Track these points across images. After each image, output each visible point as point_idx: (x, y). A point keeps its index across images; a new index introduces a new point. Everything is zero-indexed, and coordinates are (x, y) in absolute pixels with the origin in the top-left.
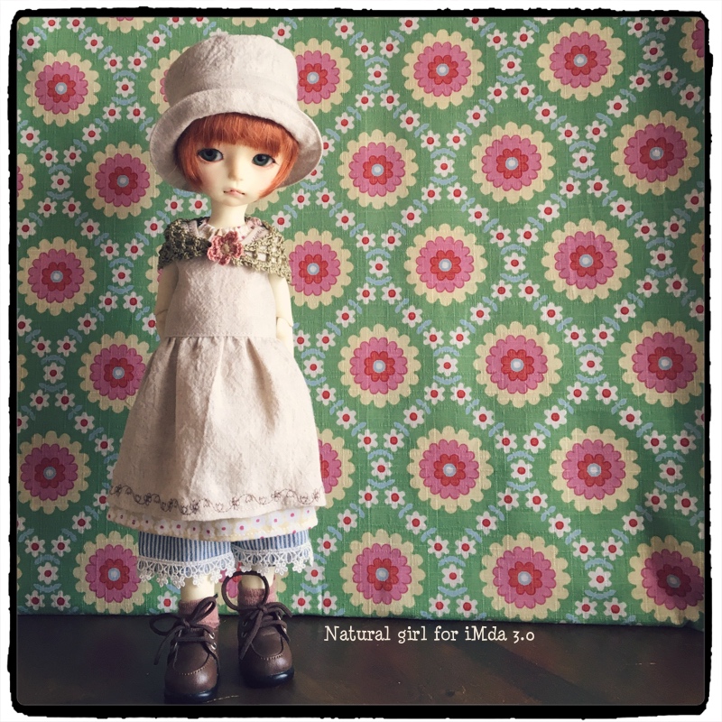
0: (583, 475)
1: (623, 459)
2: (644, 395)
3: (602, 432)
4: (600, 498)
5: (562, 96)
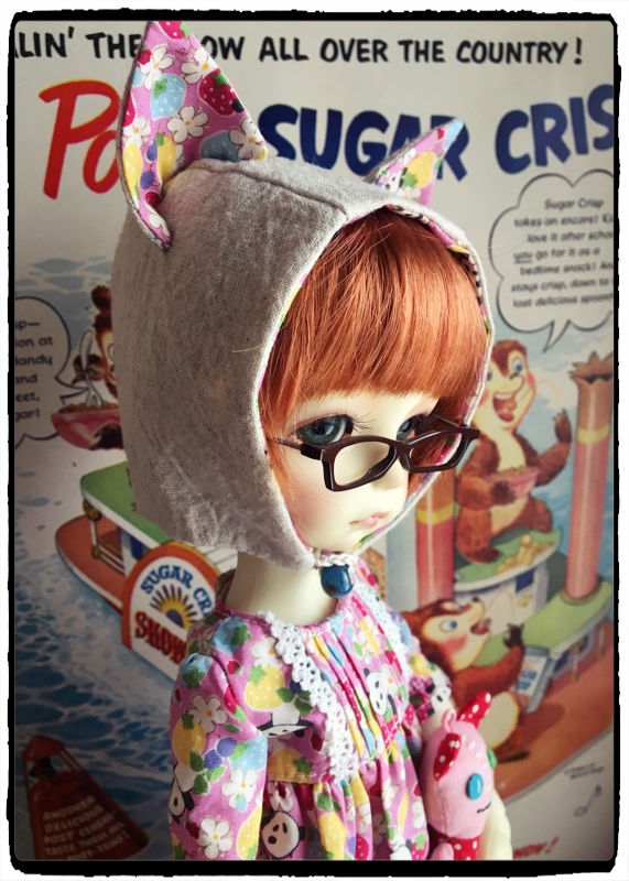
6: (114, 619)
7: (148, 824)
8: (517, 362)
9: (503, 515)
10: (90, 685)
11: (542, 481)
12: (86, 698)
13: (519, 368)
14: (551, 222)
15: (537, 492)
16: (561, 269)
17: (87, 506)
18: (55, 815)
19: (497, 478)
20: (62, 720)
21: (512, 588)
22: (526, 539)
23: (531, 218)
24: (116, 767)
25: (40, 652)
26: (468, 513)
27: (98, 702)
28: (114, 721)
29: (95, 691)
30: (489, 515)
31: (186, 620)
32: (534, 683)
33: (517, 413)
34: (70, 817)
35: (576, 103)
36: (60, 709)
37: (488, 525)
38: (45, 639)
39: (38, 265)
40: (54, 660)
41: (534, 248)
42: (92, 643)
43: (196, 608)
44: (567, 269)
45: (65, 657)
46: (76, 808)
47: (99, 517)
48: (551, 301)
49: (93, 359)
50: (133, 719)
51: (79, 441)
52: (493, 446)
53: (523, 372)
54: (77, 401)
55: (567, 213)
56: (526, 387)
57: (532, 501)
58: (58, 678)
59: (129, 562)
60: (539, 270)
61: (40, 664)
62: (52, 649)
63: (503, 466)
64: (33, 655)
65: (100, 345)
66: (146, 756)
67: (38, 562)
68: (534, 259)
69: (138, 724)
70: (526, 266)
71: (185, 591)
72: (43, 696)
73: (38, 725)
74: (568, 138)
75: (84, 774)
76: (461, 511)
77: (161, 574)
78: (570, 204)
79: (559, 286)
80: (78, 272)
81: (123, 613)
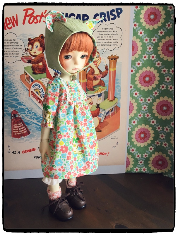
0: (140, 137)
1: (150, 133)
2: (158, 116)
3: (145, 126)
4: (143, 143)
5: (146, 28)
6: (28, 92)
7: (31, 130)
8: (98, 55)
9: (96, 82)
10: (23, 102)
11: (103, 77)
12: (22, 105)
13: (98, 56)
14: (103, 32)
15: (102, 79)
16: (106, 40)
17: (25, 72)
18: (15, 125)
19: (94, 76)
20: (18, 108)
21: (97, 96)
22: (100, 87)
23: (100, 31)
24: (26, 118)
25: (16, 95)
26: (89, 81)
27: (24, 106)
28: (26, 109)
29: (24, 104)
30: (93, 82)
31: (39, 93)
32: (102, 116)
33: (98, 64)
34: (18, 126)
35: (108, 12)
36: (18, 106)
37: (93, 84)
38: (17, 93)
39: (21, 34)
40: (18, 97)
41: (101, 36)
42: (24, 95)
43: (41, 92)
44: (107, 40)
45: (19, 97)
46: (19, 124)
47: (26, 74)
48: (104, 45)
49: (28, 49)
50: (29, 110)
51: (24, 61)
52: (93, 69)
53: (99, 57)
54: (24, 55)
55: (106, 30)
56: (99, 59)
57: (101, 80)
58: (18, 100)
59: (31, 82)
60: (101, 39)
61: (16, 98)
62: (18, 95)
63: (95, 73)
64: (15, 96)
65: (29, 47)
66: (31, 117)
67: (17, 80)
68: (101, 38)
69: (30, 111)
70: (99, 39)
71: (39, 89)
72: (15, 103)
73: (14, 108)
74: (106, 18)
75: (21, 118)
76: (87, 81)
77: (36, 85)
78: (107, 29)
79: (105, 43)
80: (27, 36)
81: (29, 91)
